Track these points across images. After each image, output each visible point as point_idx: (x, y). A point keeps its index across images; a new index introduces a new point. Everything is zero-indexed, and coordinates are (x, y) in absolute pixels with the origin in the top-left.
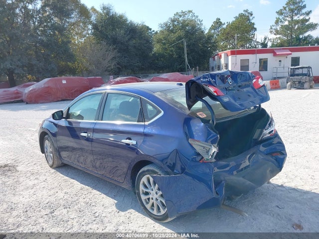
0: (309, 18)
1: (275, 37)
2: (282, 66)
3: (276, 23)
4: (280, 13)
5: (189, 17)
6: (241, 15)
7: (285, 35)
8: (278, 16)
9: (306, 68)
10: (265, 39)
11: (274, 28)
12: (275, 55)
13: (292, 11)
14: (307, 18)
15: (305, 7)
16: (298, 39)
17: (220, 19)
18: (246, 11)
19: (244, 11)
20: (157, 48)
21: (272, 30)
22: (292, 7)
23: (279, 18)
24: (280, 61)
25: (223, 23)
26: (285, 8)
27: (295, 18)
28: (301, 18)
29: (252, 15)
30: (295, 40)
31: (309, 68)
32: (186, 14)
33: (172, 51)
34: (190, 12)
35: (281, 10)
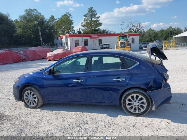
0: (99, 20)
1: (84, 28)
2: (95, 44)
3: (84, 21)
4: (85, 16)
5: (35, 13)
6: (65, 15)
7: (89, 28)
8: (85, 18)
9: (108, 44)
10: (79, 29)
11: (83, 23)
12: (91, 38)
13: (91, 15)
14: (98, 20)
15: (96, 14)
16: (95, 30)
17: (53, 16)
18: (68, 13)
19: (67, 13)
20: (19, 31)
21: (82, 24)
22: (91, 13)
23: (85, 19)
24: (94, 41)
25: (55, 19)
26: (88, 14)
27: (93, 19)
28: (95, 19)
29: (71, 15)
30: (94, 30)
31: (109, 44)
32: (32, 11)
33: (30, 33)
34: (35, 10)
35: (86, 14)
